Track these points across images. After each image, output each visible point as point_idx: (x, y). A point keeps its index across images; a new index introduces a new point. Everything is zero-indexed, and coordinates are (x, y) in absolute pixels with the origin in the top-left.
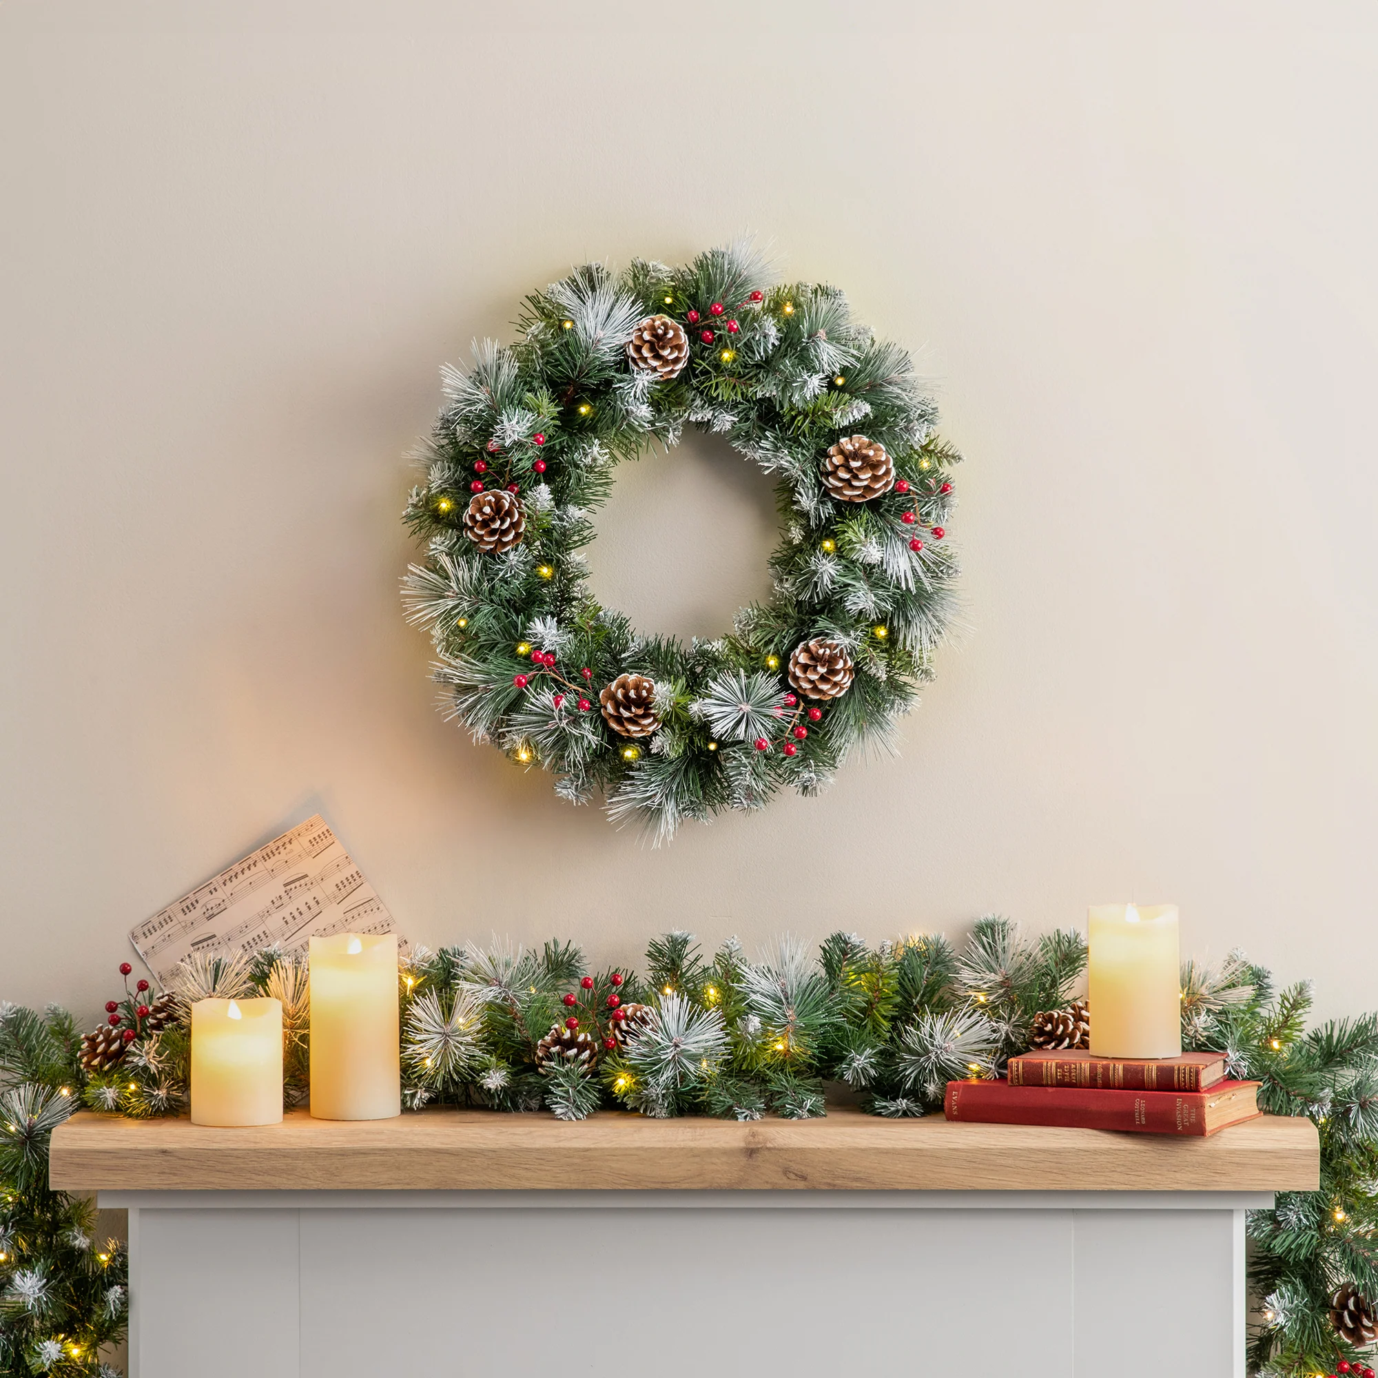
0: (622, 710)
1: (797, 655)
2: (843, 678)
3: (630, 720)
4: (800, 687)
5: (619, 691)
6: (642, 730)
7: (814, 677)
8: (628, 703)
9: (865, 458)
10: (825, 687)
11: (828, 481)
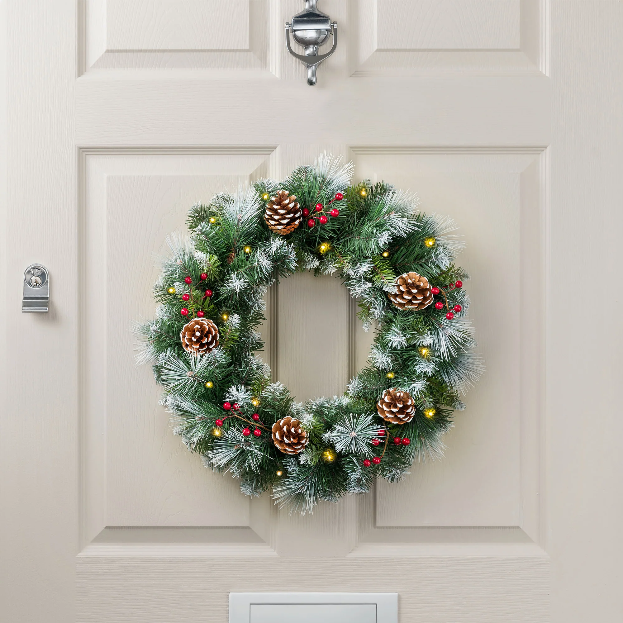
0: (285, 438)
1: (383, 397)
2: (412, 410)
3: (288, 445)
4: (387, 417)
5: (285, 427)
6: (294, 452)
7: (395, 410)
8: (289, 435)
9: (417, 287)
10: (401, 416)
11: (396, 300)
